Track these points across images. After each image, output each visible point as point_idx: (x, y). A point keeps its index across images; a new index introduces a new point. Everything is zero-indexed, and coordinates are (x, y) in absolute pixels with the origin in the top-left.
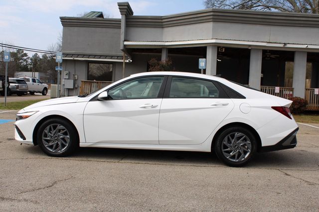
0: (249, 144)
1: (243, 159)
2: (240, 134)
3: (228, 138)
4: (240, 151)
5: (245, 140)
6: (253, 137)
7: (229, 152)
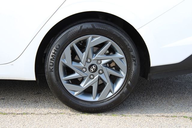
0: (121, 59)
1: (110, 94)
2: (98, 39)
3: (73, 50)
4: (102, 76)
5: (112, 50)
6: (130, 44)
7: (77, 82)
